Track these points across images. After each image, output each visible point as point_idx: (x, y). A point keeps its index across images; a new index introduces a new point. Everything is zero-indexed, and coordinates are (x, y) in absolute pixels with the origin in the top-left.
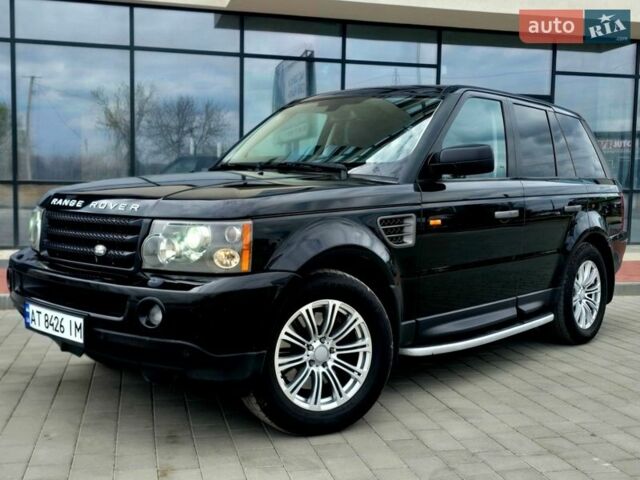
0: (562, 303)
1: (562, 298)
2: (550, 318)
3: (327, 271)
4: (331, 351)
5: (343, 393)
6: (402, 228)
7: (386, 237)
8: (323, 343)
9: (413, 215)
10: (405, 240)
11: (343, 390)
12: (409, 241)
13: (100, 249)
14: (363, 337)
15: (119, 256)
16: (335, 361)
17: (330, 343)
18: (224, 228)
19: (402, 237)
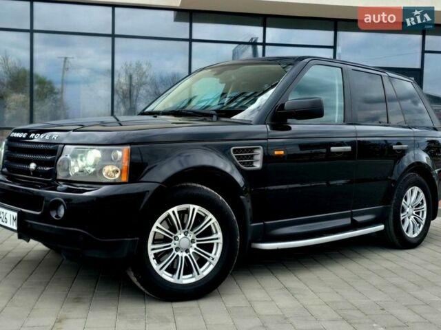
0: (391, 218)
1: (392, 213)
2: (381, 227)
3: (189, 184)
4: (192, 241)
5: (200, 272)
6: (252, 156)
7: (238, 162)
8: (186, 235)
9: (260, 147)
10: (255, 164)
11: (200, 270)
12: (258, 165)
13: (33, 166)
14: (217, 232)
15: (44, 170)
16: (195, 249)
17: (191, 236)
18: (111, 151)
19: (252, 162)
